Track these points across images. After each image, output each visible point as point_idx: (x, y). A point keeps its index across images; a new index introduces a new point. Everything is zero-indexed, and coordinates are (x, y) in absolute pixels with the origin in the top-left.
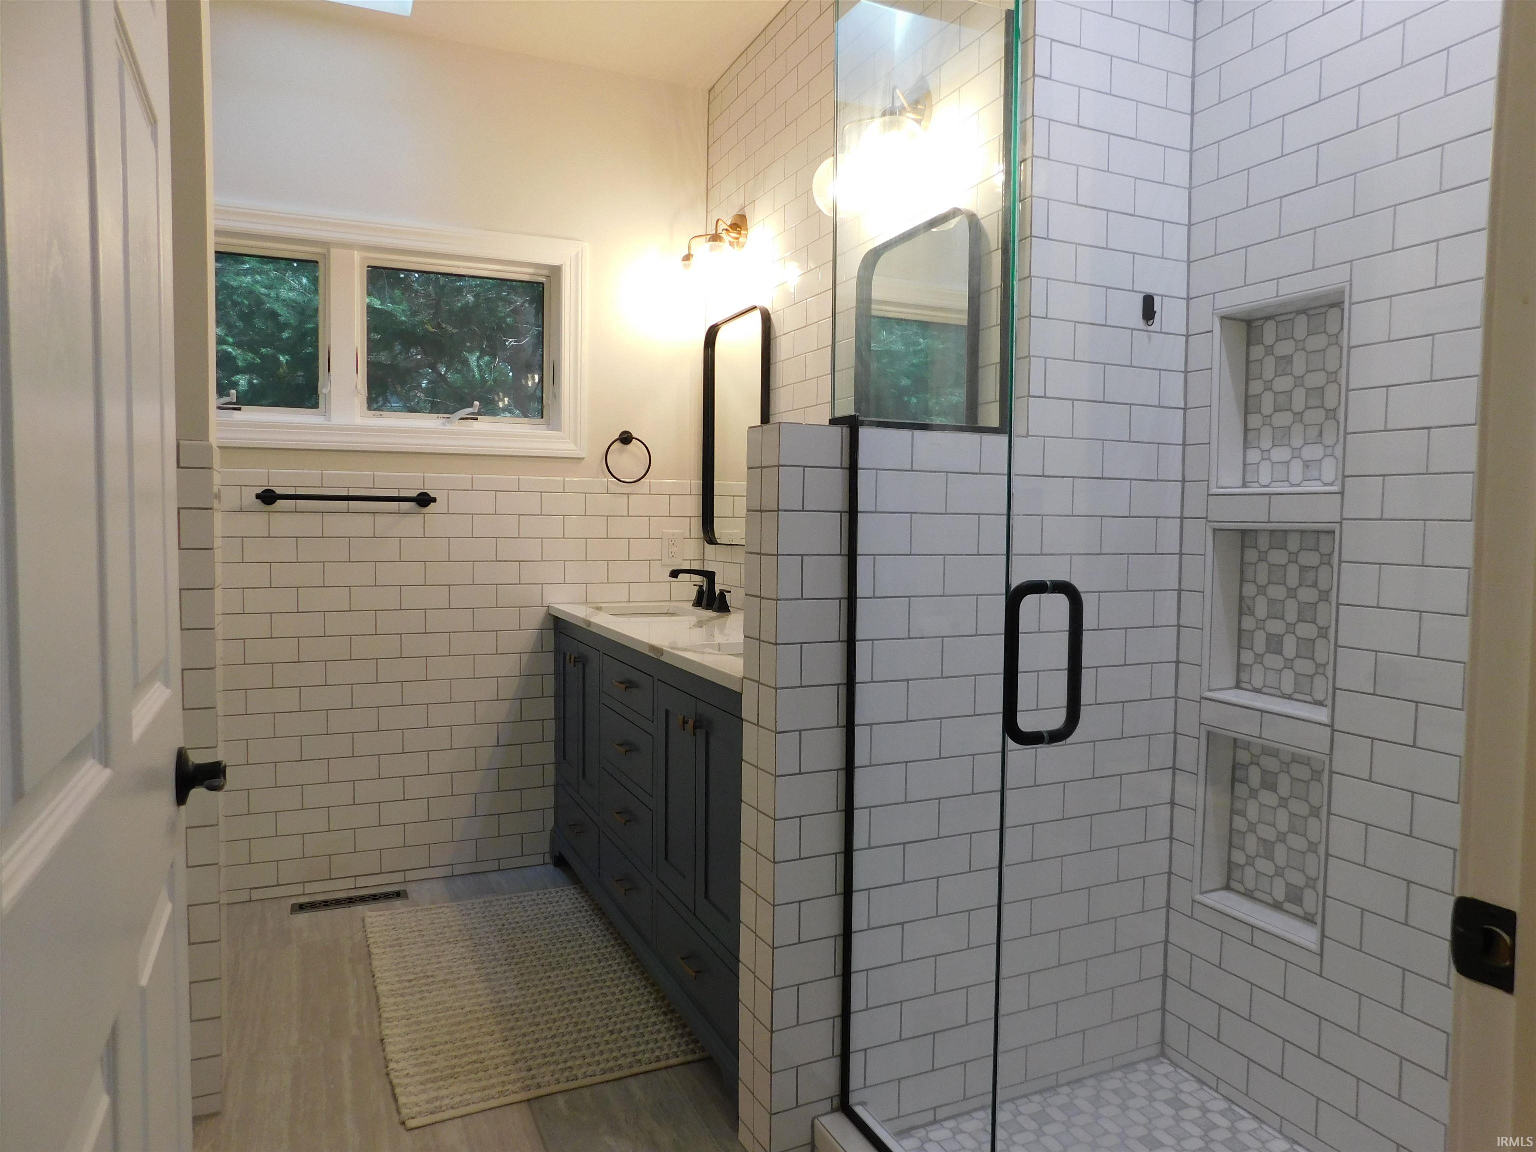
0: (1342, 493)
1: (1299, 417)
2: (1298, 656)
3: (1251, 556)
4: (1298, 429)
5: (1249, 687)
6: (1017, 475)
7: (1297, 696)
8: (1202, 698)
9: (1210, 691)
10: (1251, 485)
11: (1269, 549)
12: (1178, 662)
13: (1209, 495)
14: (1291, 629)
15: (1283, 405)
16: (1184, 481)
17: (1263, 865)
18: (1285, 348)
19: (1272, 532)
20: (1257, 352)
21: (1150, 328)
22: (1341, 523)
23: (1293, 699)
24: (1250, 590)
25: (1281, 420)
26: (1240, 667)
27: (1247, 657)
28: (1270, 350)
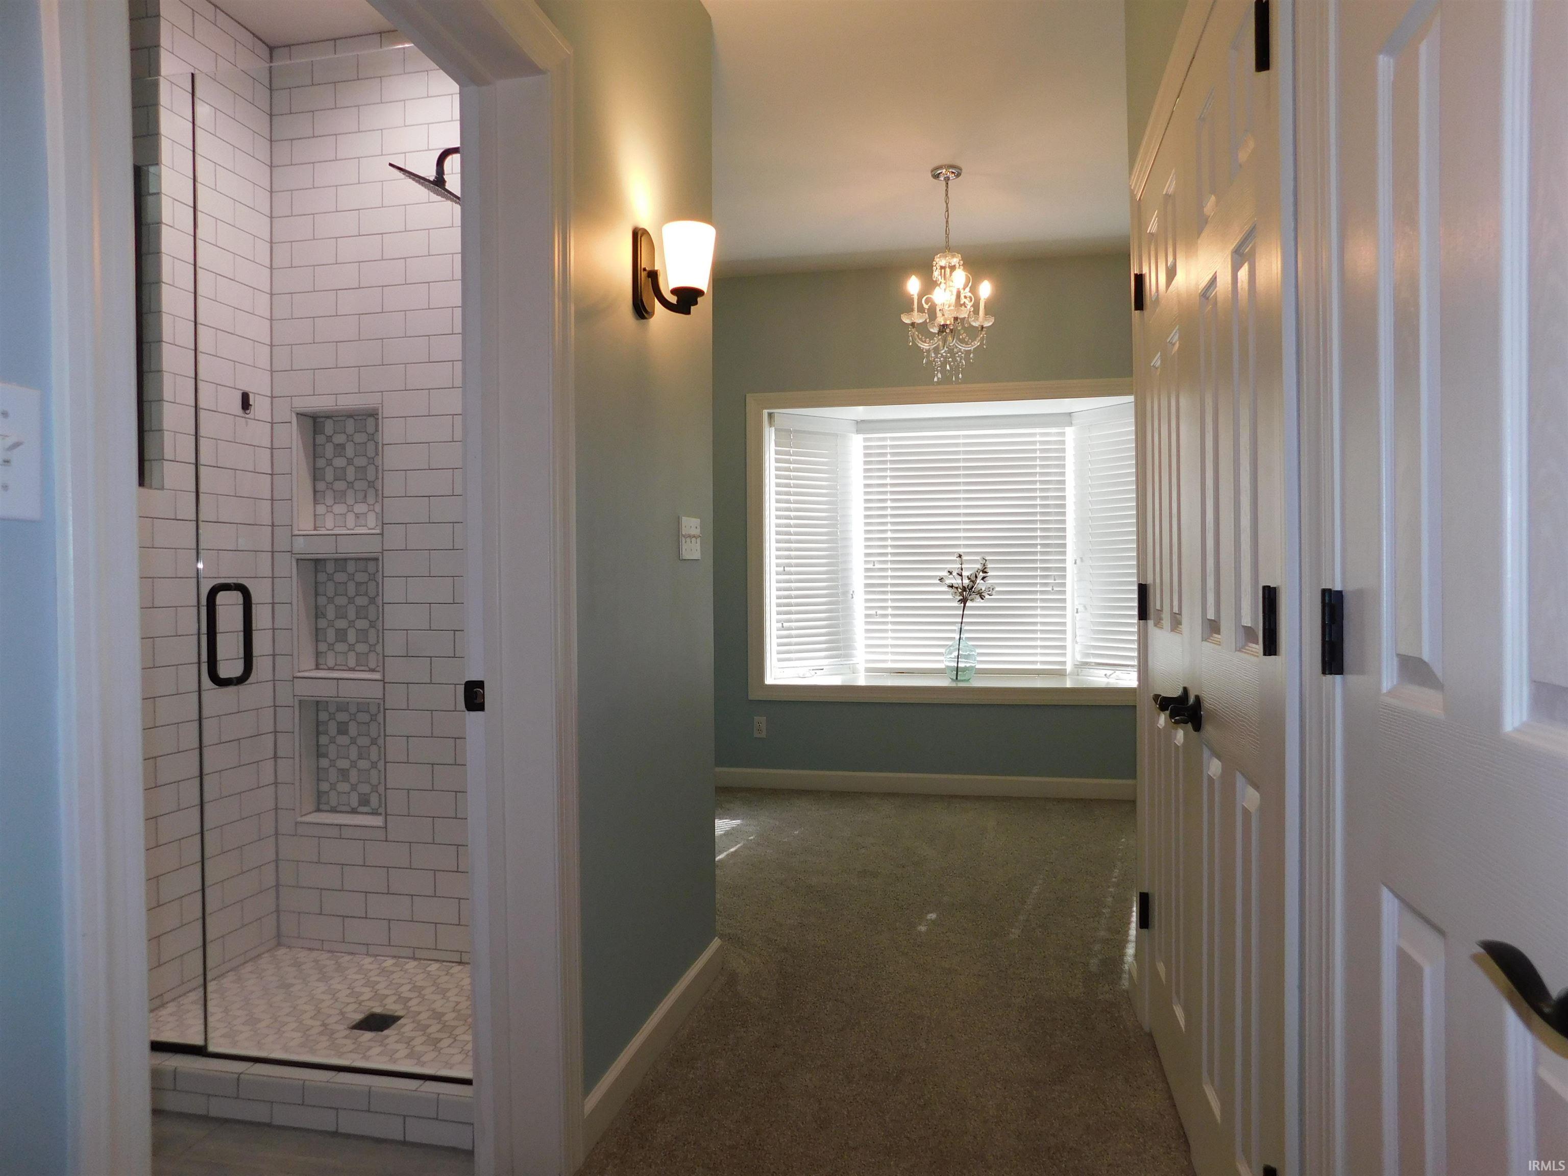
0: (382, 534)
1: (351, 485)
2: (357, 642)
3: (322, 577)
4: (350, 493)
5: (325, 667)
6: (203, 521)
7: (357, 668)
8: (294, 677)
9: (299, 672)
10: (318, 529)
11: (335, 572)
12: (274, 655)
13: (292, 536)
14: (352, 624)
15: (340, 475)
16: (273, 525)
17: (343, 787)
18: (340, 439)
19: (336, 560)
20: (321, 439)
21: (247, 416)
22: (383, 552)
23: (356, 671)
24: (322, 600)
25: (340, 485)
26: (318, 654)
27: (323, 647)
28: (329, 439)
